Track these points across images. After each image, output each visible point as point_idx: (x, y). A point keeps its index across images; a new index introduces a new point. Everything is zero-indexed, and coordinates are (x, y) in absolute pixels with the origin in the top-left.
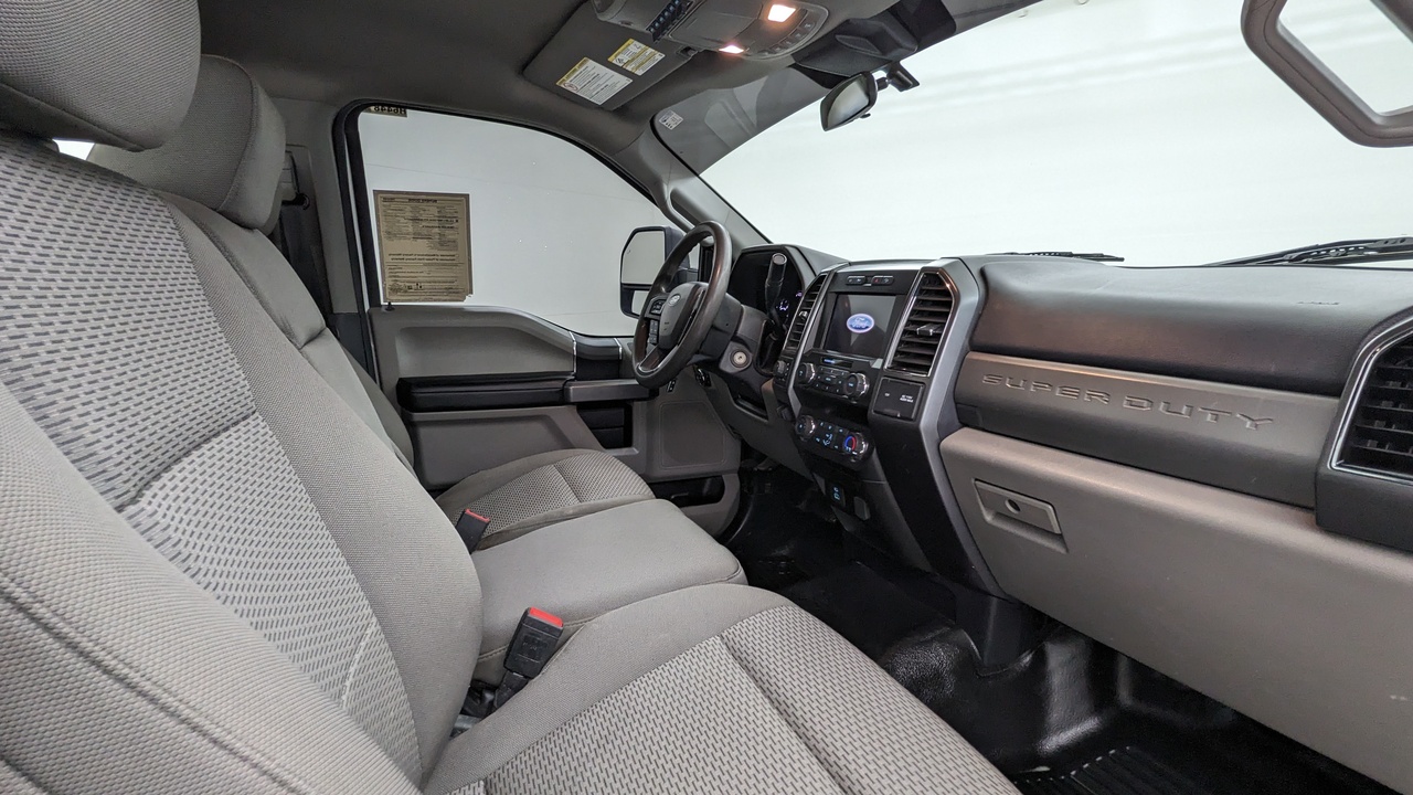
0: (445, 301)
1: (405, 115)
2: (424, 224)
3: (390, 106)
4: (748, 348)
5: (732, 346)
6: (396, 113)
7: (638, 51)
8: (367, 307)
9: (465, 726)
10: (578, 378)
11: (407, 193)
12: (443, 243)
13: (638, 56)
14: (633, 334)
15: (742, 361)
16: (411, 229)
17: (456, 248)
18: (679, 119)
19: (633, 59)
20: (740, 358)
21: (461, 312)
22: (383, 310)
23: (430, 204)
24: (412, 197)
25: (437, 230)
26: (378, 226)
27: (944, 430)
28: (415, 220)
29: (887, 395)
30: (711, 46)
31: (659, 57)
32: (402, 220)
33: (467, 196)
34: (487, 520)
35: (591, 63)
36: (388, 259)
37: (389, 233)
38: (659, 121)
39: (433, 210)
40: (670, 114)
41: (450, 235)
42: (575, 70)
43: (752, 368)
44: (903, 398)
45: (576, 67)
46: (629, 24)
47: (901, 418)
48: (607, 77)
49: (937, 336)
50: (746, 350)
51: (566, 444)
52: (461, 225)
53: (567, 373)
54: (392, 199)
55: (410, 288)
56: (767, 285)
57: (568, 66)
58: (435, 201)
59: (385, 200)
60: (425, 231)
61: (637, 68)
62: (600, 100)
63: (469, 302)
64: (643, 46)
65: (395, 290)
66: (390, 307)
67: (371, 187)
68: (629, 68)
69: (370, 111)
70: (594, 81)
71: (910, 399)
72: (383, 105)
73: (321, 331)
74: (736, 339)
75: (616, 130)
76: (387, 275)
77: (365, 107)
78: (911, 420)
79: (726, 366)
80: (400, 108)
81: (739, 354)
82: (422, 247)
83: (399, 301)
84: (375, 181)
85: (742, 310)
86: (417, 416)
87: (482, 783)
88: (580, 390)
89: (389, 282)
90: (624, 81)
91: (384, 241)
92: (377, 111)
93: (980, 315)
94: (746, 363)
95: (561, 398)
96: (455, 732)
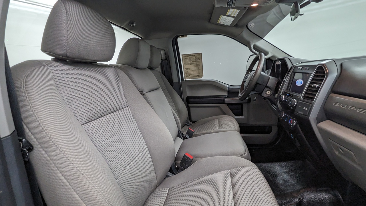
0: (197, 78)
1: (187, 37)
2: (192, 61)
3: (184, 35)
4: (271, 89)
5: (266, 89)
6: (185, 37)
7: (232, 11)
8: (181, 80)
9: (170, 175)
10: (228, 97)
11: (188, 54)
12: (197, 65)
13: (233, 12)
14: (241, 85)
15: (269, 93)
16: (189, 63)
17: (199, 66)
18: (254, 24)
19: (232, 13)
20: (268, 93)
21: (201, 81)
22: (184, 81)
23: (193, 56)
24: (189, 55)
25: (195, 62)
26: (183, 63)
27: (319, 120)
28: (190, 60)
29: (300, 107)
30: (248, 6)
31: (238, 11)
32: (188, 61)
33: (201, 53)
34: (194, 131)
35: (223, 16)
36: (185, 70)
37: (185, 64)
38: (249, 26)
39: (194, 58)
40: (251, 24)
41: (198, 63)
42: (220, 19)
43: (272, 95)
44: (304, 109)
45: (220, 18)
46: (222, 6)
47: (303, 115)
48: (228, 19)
49: (318, 87)
50: (271, 90)
51: (224, 114)
52: (200, 60)
53: (225, 96)
54: (185, 56)
55: (190, 76)
56: (276, 71)
57: (218, 18)
58: (194, 55)
59: (184, 56)
60: (193, 63)
61: (234, 15)
62: (229, 24)
63: (203, 79)
64: (233, 9)
65: (187, 76)
66: (185, 81)
67: (181, 54)
68: (232, 15)
69: (180, 37)
70: (226, 20)
71: (306, 109)
72: (182, 35)
73: (159, 88)
74: (266, 87)
75: (236, 31)
76: (185, 72)
77: (179, 36)
78: (307, 116)
79: (264, 95)
80: (186, 36)
81: (268, 91)
82: (192, 66)
83: (187, 79)
84: (181, 53)
85: (269, 78)
86: (190, 105)
87: (169, 188)
88: (227, 100)
89: (186, 75)
90: (233, 19)
91: (184, 66)
92: (181, 37)
93: (337, 80)
94: (270, 94)
95: (223, 102)
96: (167, 176)
